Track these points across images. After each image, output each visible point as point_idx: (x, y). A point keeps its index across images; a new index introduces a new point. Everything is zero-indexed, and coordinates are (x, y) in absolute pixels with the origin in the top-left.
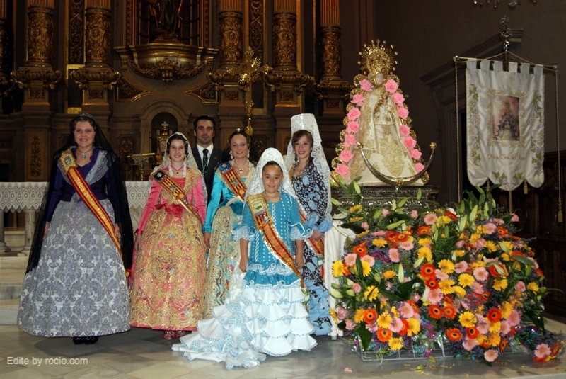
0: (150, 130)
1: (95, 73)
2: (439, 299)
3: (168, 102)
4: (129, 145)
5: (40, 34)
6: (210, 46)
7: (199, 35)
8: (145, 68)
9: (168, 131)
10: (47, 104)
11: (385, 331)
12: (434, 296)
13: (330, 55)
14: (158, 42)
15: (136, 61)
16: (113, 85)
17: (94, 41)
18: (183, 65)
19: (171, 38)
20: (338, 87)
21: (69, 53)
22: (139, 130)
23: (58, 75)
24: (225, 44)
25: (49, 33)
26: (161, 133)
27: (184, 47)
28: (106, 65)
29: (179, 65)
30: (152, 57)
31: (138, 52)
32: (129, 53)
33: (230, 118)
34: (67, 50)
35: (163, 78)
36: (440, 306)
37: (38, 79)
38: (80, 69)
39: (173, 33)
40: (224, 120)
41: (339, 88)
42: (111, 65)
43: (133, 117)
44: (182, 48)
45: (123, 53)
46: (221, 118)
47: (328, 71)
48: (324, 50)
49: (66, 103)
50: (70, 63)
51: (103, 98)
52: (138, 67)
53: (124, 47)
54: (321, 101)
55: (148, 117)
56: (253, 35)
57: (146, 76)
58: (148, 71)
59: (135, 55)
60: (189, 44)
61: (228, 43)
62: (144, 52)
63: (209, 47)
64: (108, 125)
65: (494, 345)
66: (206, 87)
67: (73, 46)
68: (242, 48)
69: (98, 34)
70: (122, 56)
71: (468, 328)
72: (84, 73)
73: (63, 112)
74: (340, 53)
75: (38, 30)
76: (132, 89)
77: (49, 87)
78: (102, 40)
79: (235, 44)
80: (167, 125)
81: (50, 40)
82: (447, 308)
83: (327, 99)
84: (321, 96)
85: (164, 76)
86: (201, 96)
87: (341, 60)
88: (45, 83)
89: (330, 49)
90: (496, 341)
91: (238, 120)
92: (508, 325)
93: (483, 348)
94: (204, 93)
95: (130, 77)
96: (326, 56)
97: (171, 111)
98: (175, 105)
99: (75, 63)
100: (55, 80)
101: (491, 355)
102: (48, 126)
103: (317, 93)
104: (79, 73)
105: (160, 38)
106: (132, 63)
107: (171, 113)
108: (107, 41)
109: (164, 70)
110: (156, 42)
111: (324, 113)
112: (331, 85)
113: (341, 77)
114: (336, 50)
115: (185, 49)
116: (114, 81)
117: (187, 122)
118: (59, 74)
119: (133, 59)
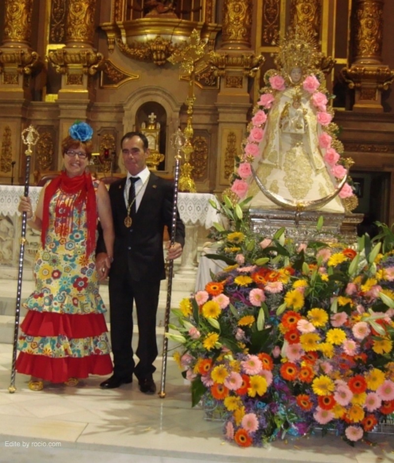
0: (134, 123)
1: (75, 54)
2: (298, 357)
3: (157, 90)
4: (110, 140)
5: (17, 10)
6: (213, 20)
7: (201, 8)
8: (134, 48)
9: (155, 124)
10: (21, 90)
11: (221, 387)
12: (295, 351)
13: (366, 31)
14: (151, 16)
15: (124, 40)
16: (94, 68)
17: (75, 17)
18: (178, 45)
19: (166, 12)
20: (374, 72)
21: (51, 31)
22: (121, 122)
23: (33, 57)
24: (229, 18)
25: (28, 8)
26: (147, 126)
27: (180, 22)
28: (87, 45)
29: (173, 45)
30: (142, 35)
31: (127, 30)
32: (117, 31)
33: (230, 110)
34: (49, 27)
35: (154, 60)
36: (298, 365)
37: (12, 62)
38: (58, 50)
39: (170, 5)
40: (223, 112)
41: (376, 75)
42: (93, 46)
43: (116, 107)
44: (177, 24)
45: (109, 31)
46: (219, 110)
47: (364, 52)
48: (359, 25)
49: (45, 89)
50: (51, 42)
51: (82, 84)
52: (126, 48)
53: (110, 23)
54: (353, 91)
55: (133, 107)
56: (268, 7)
57: (135, 58)
58: (138, 52)
59: (123, 33)
60: (189, 19)
61: (232, 18)
62: (133, 29)
63: (211, 22)
64: (87, 115)
65: (356, 421)
66: (206, 72)
67: (55, 23)
68: (251, 23)
69: (80, 10)
70: (109, 35)
71: (323, 397)
72: (62, 55)
73: (41, 100)
74: (380, 28)
75: (15, 6)
76: (119, 73)
77: (24, 71)
78: (84, 16)
79: (241, 19)
80: (155, 117)
81: (28, 17)
82: (304, 368)
83: (359, 89)
84: (353, 85)
85: (155, 57)
86: (199, 82)
87: (382, 38)
88: (19, 66)
89: (367, 23)
90: (359, 417)
91: (240, 113)
92: (377, 398)
93: (344, 423)
94: (204, 79)
95: (116, 59)
96: (362, 33)
97: (160, 100)
98: (166, 93)
99: (57, 42)
100: (31, 63)
101: (354, 433)
102: (21, 116)
103: (346, 81)
104: (56, 54)
105: (153, 12)
106: (119, 42)
107: (160, 102)
108: (91, 17)
109: (156, 51)
110: (148, 17)
111: (356, 106)
112: (365, 70)
113: (381, 60)
114: (375, 24)
115: (181, 25)
116: (95, 64)
117: (178, 114)
118: (35, 56)
119: (120, 37)
